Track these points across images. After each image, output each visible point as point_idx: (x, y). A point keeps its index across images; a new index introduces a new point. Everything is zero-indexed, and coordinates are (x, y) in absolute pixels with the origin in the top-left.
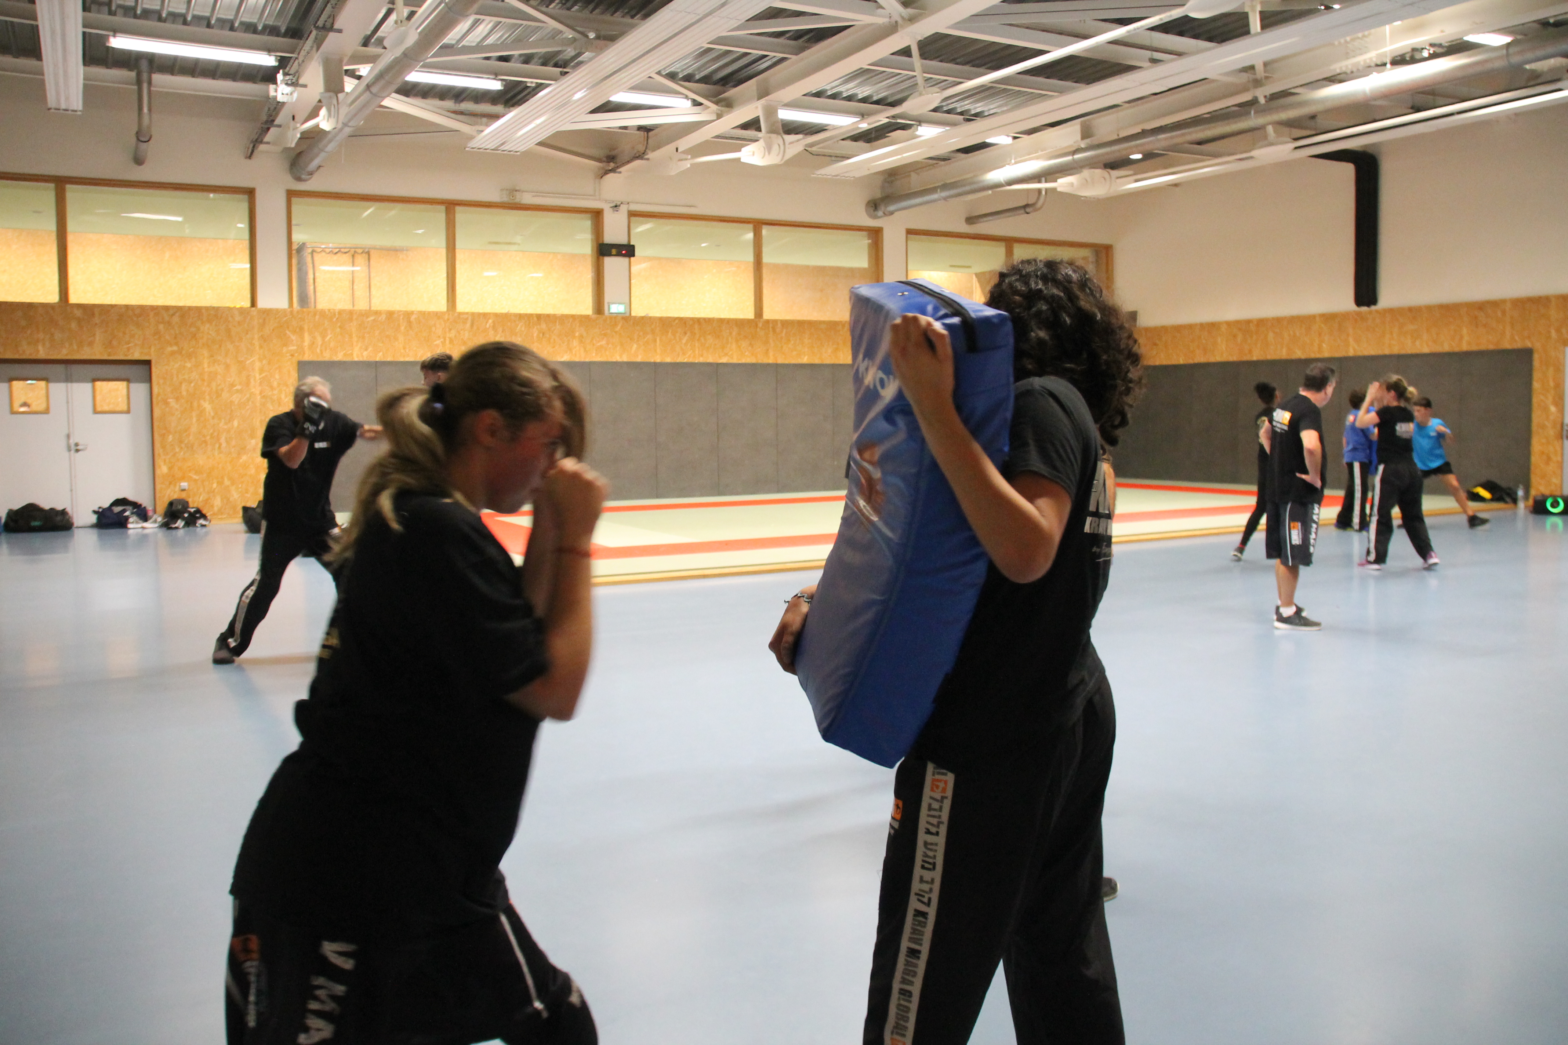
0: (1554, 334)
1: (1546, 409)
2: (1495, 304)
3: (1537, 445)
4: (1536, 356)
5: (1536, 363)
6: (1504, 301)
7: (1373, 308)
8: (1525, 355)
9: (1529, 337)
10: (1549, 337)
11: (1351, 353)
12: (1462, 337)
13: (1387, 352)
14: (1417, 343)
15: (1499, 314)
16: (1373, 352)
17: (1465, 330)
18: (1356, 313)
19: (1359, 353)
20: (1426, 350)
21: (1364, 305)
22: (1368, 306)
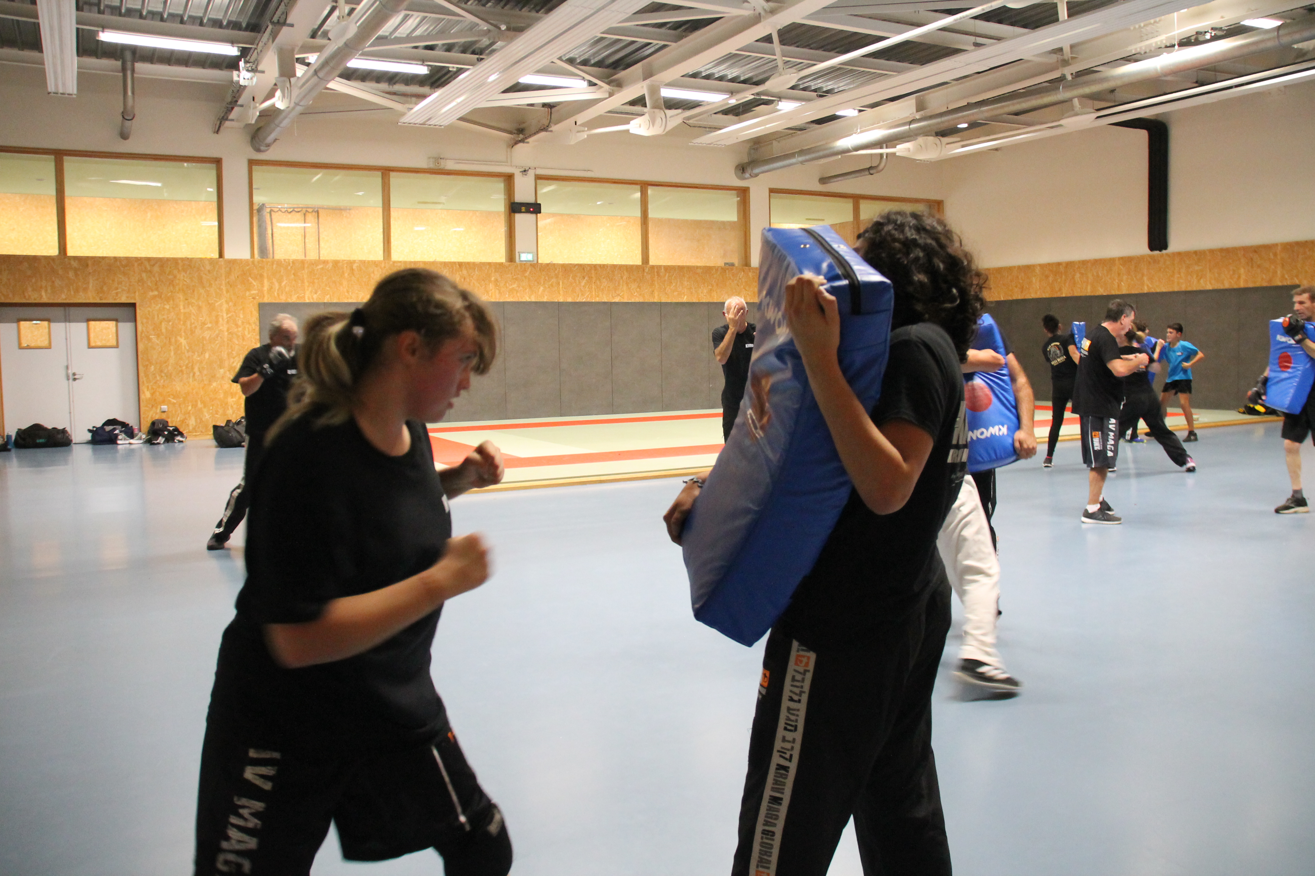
2: (1268, 248)
6: (1276, 245)
7: (1164, 252)
9: (1297, 276)
11: (1146, 290)
12: (1239, 277)
13: (1176, 289)
14: (1202, 281)
15: (1272, 256)
16: (1164, 289)
17: (1242, 271)
18: (1150, 256)
19: (1153, 290)
20: (1209, 287)
21: (1156, 250)
22: (1160, 251)
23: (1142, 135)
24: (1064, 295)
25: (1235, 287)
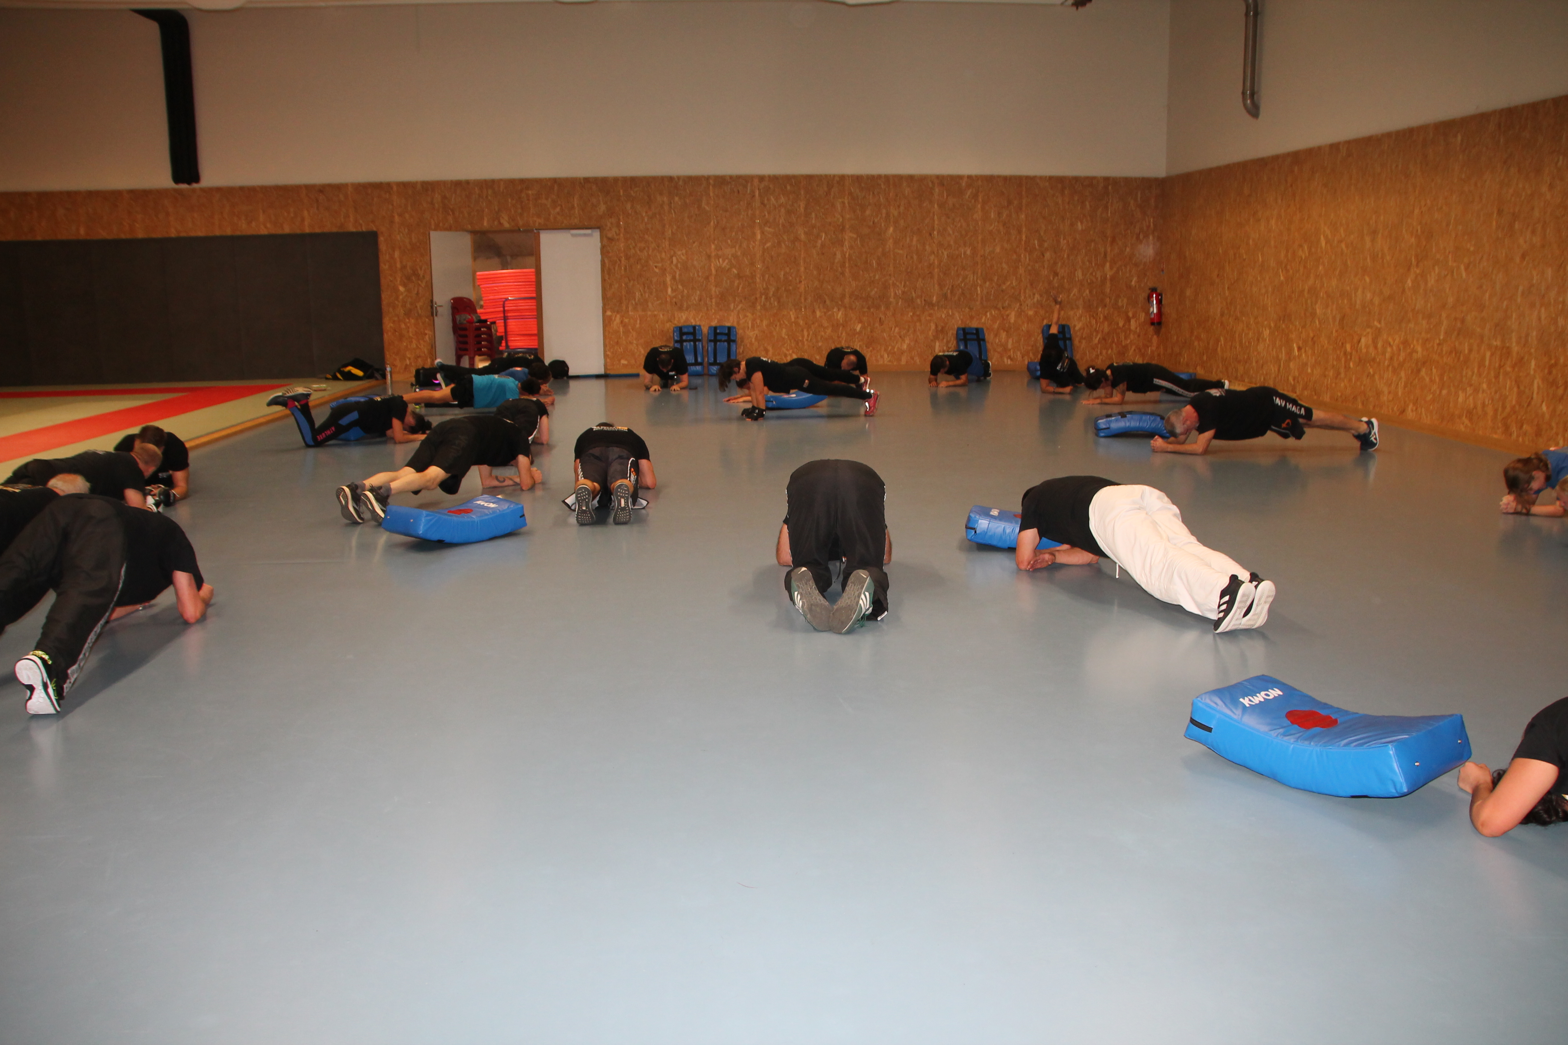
0: (397, 219)
1: (396, 290)
2: (338, 188)
3: (388, 324)
4: (381, 239)
5: (383, 247)
6: (345, 186)
7: (195, 185)
8: (371, 238)
9: (373, 222)
10: (392, 222)
11: (173, 234)
12: (303, 220)
13: (217, 233)
14: (254, 224)
15: (342, 197)
16: (201, 233)
17: (306, 213)
18: (175, 190)
19: (183, 234)
20: (263, 231)
21: (183, 182)
22: (189, 183)
23: (153, 29)
24: (39, 238)
25: (298, 232)
